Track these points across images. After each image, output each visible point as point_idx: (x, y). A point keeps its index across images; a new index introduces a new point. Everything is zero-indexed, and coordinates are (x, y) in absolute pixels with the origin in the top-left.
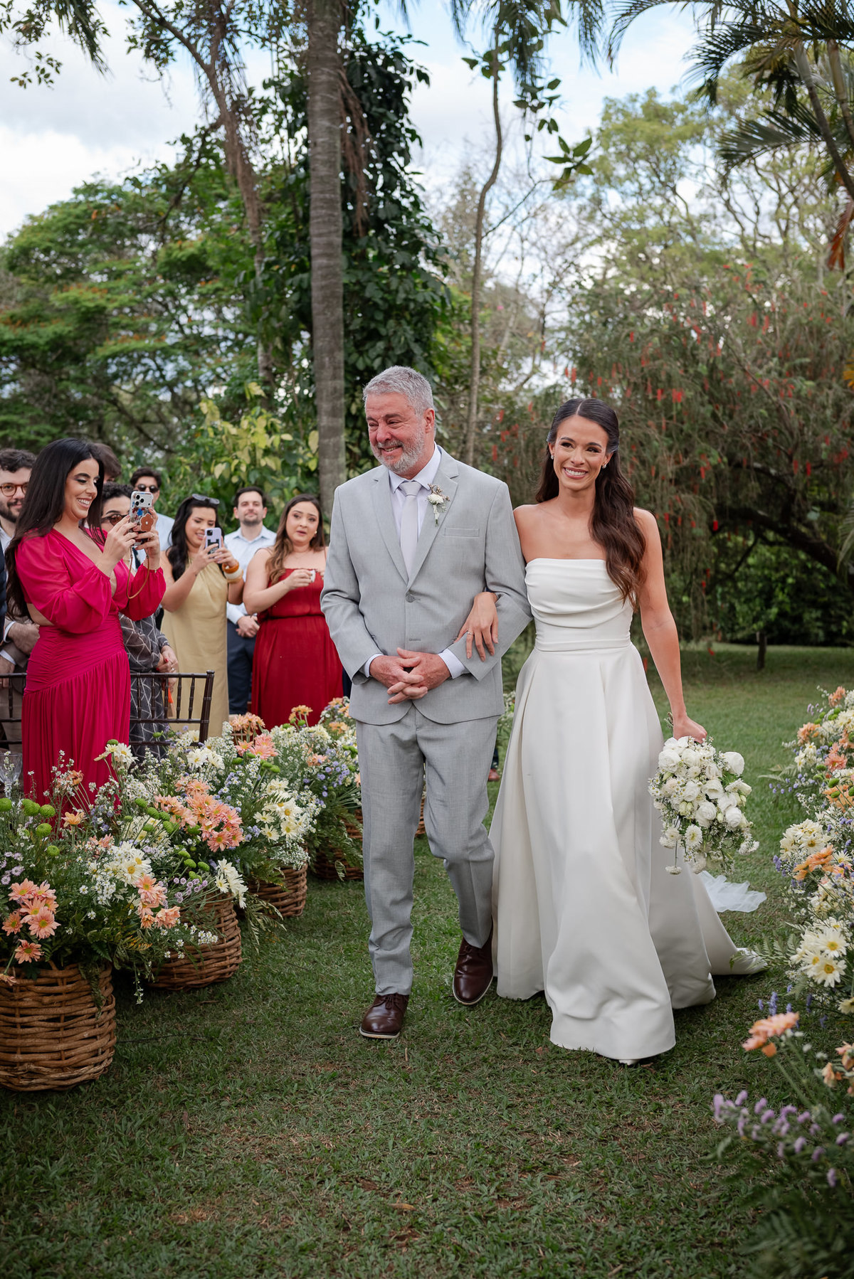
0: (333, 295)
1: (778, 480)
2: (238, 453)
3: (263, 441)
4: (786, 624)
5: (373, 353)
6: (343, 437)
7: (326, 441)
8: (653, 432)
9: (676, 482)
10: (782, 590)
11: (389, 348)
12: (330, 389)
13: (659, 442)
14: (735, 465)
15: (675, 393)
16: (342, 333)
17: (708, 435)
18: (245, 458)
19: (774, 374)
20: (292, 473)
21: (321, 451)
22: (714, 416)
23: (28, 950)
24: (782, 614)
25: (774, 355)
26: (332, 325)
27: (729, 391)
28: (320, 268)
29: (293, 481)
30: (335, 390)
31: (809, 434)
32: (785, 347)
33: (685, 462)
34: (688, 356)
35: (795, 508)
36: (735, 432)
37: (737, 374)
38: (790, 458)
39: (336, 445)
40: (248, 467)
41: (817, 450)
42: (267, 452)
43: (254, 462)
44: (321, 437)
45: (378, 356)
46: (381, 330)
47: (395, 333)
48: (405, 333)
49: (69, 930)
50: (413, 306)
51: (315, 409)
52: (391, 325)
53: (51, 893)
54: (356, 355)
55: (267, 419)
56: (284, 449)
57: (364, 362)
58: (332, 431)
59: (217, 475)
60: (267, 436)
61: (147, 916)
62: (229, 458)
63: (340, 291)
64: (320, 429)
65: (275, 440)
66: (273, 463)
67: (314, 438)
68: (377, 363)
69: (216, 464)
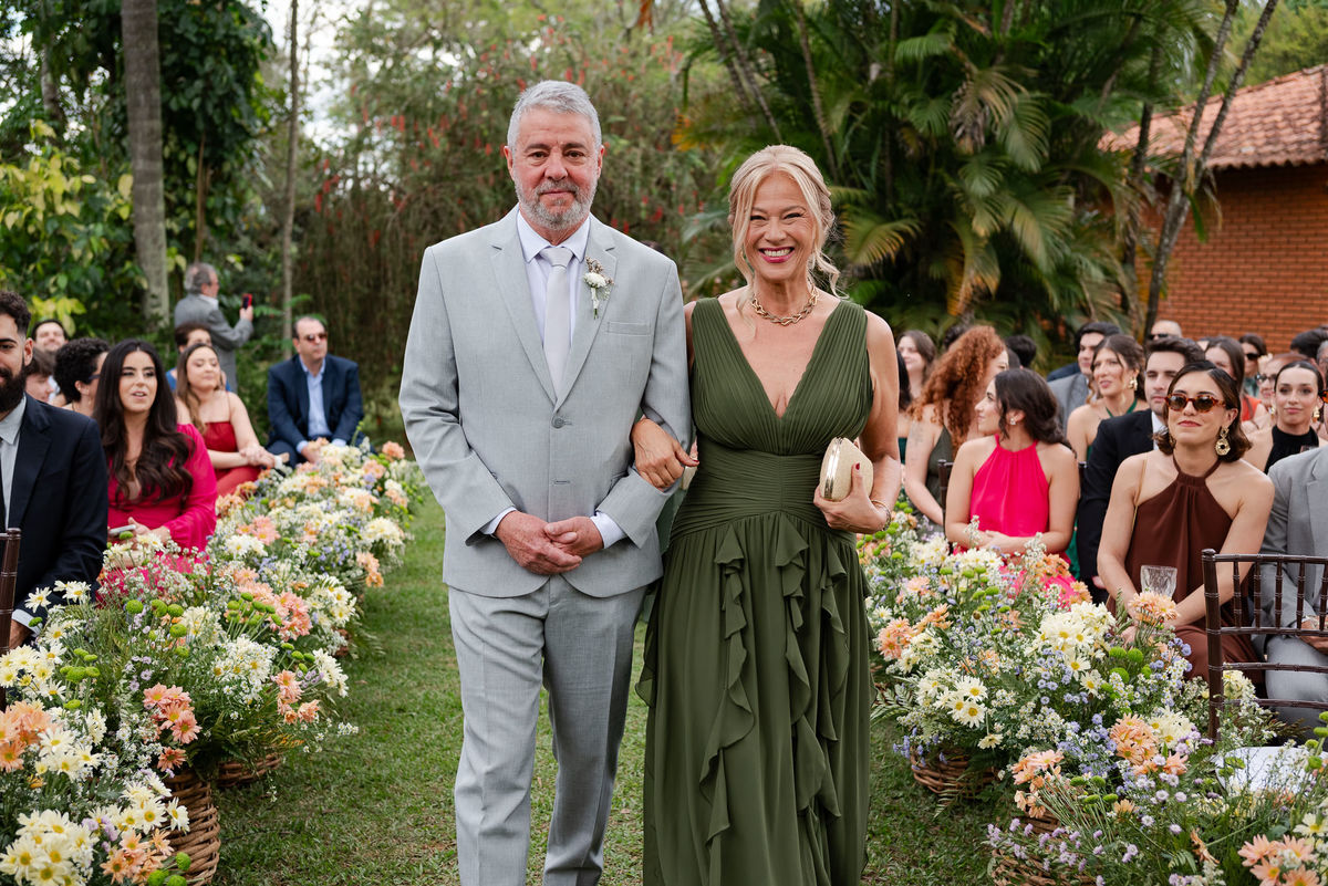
0: (148, 26)
2: (31, 199)
3: (60, 185)
5: (191, 92)
6: (160, 184)
7: (142, 187)
8: (481, 187)
11: (209, 88)
12: (147, 130)
13: (487, 197)
16: (158, 69)
18: (40, 205)
20: (97, 218)
21: (137, 196)
26: (148, 60)
29: (99, 229)
30: (152, 132)
39: (154, 191)
40: (45, 214)
41: (635, 209)
42: (66, 196)
43: (50, 208)
44: (136, 182)
45: (197, 96)
46: (198, 67)
47: (214, 72)
48: (225, 71)
49: (208, 734)
50: (233, 43)
51: (124, 151)
52: (209, 63)
53: (186, 696)
54: (168, 95)
55: (62, 159)
56: (86, 193)
57: (178, 102)
58: (150, 177)
59: (9, 224)
60: (64, 179)
61: (291, 712)
62: (20, 205)
63: (155, 22)
64: (134, 173)
65: (75, 183)
66: (74, 209)
67: (126, 183)
68: (196, 104)
69: (7, 212)
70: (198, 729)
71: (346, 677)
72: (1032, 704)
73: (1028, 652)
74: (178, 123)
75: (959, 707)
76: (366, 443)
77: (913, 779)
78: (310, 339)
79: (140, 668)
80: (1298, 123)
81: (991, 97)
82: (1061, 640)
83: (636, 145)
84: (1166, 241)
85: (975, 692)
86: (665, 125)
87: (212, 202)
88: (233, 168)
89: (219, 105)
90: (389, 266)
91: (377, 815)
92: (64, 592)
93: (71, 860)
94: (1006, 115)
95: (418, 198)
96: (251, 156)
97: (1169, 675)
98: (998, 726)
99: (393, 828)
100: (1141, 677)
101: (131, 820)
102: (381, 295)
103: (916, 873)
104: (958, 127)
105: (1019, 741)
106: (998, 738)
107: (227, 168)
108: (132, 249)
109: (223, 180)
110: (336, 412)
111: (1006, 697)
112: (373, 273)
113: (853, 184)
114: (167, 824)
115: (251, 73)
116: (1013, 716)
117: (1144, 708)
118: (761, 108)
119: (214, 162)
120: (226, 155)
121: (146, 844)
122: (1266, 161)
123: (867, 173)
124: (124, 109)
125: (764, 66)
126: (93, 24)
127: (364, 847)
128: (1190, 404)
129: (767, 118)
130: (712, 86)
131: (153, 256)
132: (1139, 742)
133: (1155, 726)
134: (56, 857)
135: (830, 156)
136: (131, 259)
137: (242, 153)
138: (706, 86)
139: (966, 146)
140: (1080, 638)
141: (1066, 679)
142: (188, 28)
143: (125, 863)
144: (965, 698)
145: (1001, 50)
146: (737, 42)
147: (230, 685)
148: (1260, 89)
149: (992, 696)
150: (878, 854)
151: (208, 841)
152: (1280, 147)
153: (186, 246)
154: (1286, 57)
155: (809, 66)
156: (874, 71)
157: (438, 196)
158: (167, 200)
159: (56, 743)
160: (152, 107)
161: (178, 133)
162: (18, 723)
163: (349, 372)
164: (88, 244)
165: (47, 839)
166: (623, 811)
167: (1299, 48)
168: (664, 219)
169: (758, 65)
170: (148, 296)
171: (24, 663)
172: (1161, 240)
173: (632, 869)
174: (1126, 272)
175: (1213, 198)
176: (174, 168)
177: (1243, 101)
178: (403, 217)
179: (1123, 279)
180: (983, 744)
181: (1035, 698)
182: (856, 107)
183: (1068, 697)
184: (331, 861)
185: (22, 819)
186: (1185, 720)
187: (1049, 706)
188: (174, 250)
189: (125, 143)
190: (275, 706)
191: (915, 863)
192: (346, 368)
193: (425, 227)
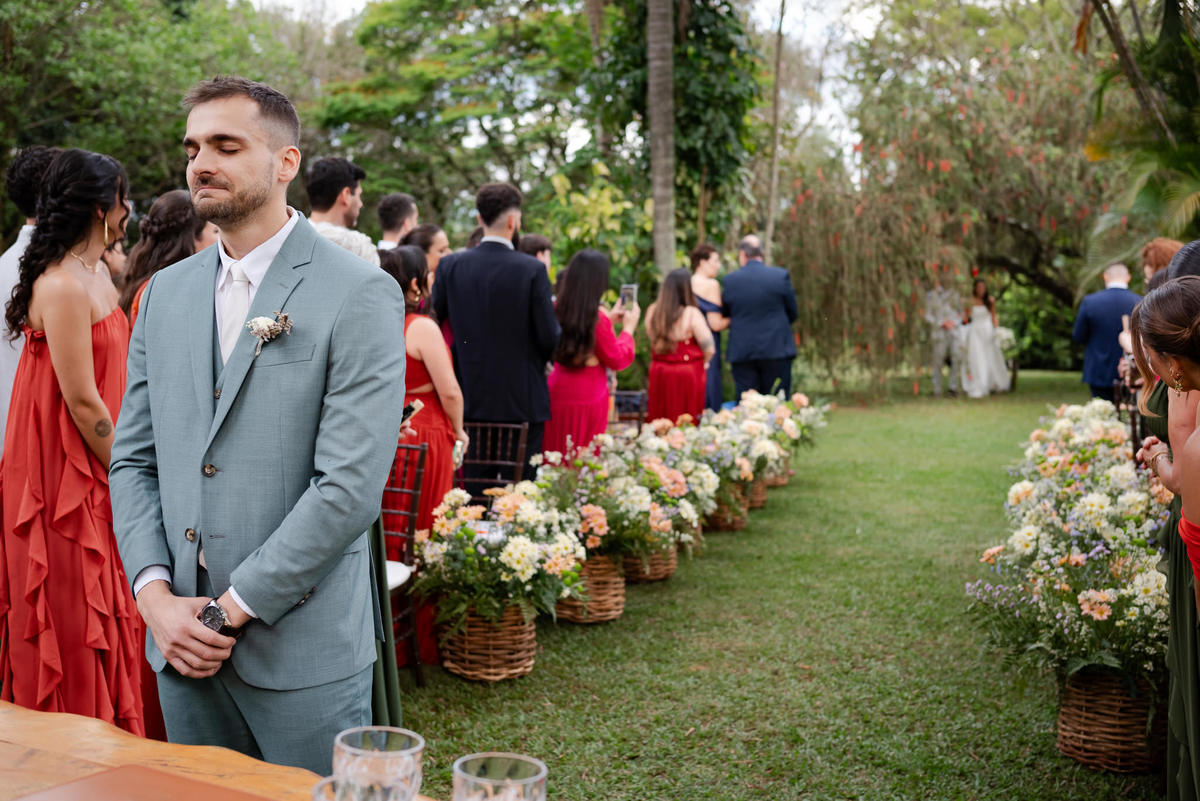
0: (666, 89)
1: (1029, 233)
2: (589, 219)
3: (610, 209)
4: (1038, 352)
5: (696, 136)
6: (672, 205)
7: (660, 207)
8: (924, 196)
9: (943, 236)
10: (1035, 322)
11: (709, 131)
12: (664, 166)
13: (928, 204)
14: (993, 220)
15: (942, 163)
16: (673, 120)
17: (970, 196)
18: (595, 223)
19: (1027, 141)
20: (630, 231)
21: (656, 216)
22: (975, 180)
23: (593, 541)
24: (1035, 344)
25: (1028, 123)
27: (988, 158)
28: (657, 68)
29: (631, 239)
30: (668, 166)
31: (1055, 193)
32: (1038, 115)
33: (951, 219)
34: (954, 131)
35: (1044, 256)
36: (993, 193)
37: (995, 143)
38: (1040, 214)
39: (668, 210)
40: (598, 229)
41: (1061, 208)
42: (613, 217)
43: (602, 225)
44: (656, 203)
45: (700, 138)
46: (702, 117)
47: (713, 120)
48: (722, 119)
50: (728, 96)
51: (649, 181)
52: (710, 113)
54: (680, 138)
55: (611, 191)
56: (625, 213)
57: (687, 143)
58: (664, 200)
59: (573, 236)
60: (612, 205)
62: (581, 223)
63: (672, 86)
64: (655, 198)
65: (618, 208)
66: (615, 225)
67: (649, 205)
68: (699, 144)
70: (608, 529)
74: (687, 158)
87: (710, 216)
88: (726, 190)
89: (717, 144)
90: (846, 261)
93: (530, 558)
96: (740, 181)
102: (838, 283)
107: (720, 190)
108: (652, 253)
109: (718, 199)
112: (833, 267)
115: (741, 117)
118: (1159, 122)
119: (712, 186)
120: (721, 180)
131: (666, 257)
134: (523, 556)
136: (650, 260)
137: (734, 178)
142: (695, 88)
143: (553, 566)
151: (616, 596)
158: (677, 216)
160: (667, 149)
161: (687, 165)
164: (624, 250)
176: (683, 192)
188: (681, 252)
189: (650, 175)
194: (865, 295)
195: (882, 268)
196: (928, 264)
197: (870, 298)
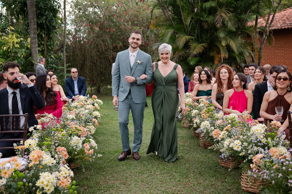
0: (33, 5)
2: (9, 44)
3: (16, 40)
5: (43, 19)
6: (37, 40)
7: (33, 40)
8: (107, 38)
9: (113, 50)
11: (47, 18)
12: (33, 28)
13: (109, 41)
14: (124, 46)
15: (111, 29)
16: (36, 14)
18: (12, 45)
20: (24, 48)
21: (31, 43)
26: (33, 12)
27: (121, 29)
29: (24, 50)
30: (35, 28)
33: (114, 45)
39: (35, 41)
40: (12, 47)
42: (17, 43)
43: (14, 46)
44: (31, 39)
45: (44, 20)
46: (44, 13)
47: (48, 14)
48: (50, 14)
49: (70, 157)
50: (52, 8)
51: (28, 32)
52: (47, 12)
53: (65, 149)
54: (38, 20)
55: (16, 35)
56: (21, 42)
57: (40, 21)
58: (34, 38)
59: (4, 49)
60: (16, 39)
61: (88, 152)
62: (7, 45)
63: (35, 3)
64: (31, 37)
65: (19, 40)
67: (29, 40)
68: (44, 21)
69: (4, 47)
70: (68, 156)
71: (97, 145)
72: (251, 146)
73: (249, 134)
74: (40, 26)
75: (235, 147)
76: (88, 95)
77: (219, 164)
78: (74, 72)
79: (55, 143)
80: (290, 19)
81: (223, 15)
82: (257, 131)
83: (141, 28)
84: (262, 46)
85: (239, 143)
86: (147, 24)
87: (48, 43)
88: (52, 36)
89: (49, 22)
90: (87, 57)
91: (103, 175)
92: (36, 127)
93: (52, 182)
94: (227, 19)
95: (93, 41)
96: (56, 33)
97: (282, 138)
98: (244, 151)
99: (107, 178)
100: (275, 139)
101: (62, 174)
102: (85, 63)
103: (224, 184)
104: (216, 22)
105: (248, 154)
106: (244, 153)
107: (51, 36)
108: (30, 55)
109: (50, 38)
110: (81, 89)
111: (245, 144)
112: (84, 58)
113: (191, 36)
114: (69, 175)
115: (56, 14)
116: (247, 148)
117: (276, 146)
118: (170, 19)
119: (48, 35)
120: (51, 33)
121: (66, 179)
122: (283, 28)
123: (195, 33)
124: (28, 23)
125: (170, 10)
126: (20, 4)
127: (102, 182)
128: (282, 79)
129: (172, 21)
130: (157, 15)
131: (36, 56)
132: (275, 153)
133: (278, 150)
134: (49, 182)
135: (186, 29)
136: (31, 57)
137: (54, 32)
138: (156, 15)
139: (218, 26)
140: (261, 131)
141: (258, 140)
142: (41, 5)
143: (62, 183)
144: (237, 145)
145: (224, 4)
146: (165, 4)
147: (75, 146)
148: (280, 12)
149: (242, 144)
150: (215, 180)
152: (286, 25)
153: (42, 53)
154: (285, 5)
155: (181, 9)
156: (196, 10)
157: (98, 41)
158: (38, 43)
159: (46, 158)
160: (34, 23)
161: (40, 28)
162: (37, 154)
163: (83, 80)
164: (22, 53)
165: (47, 178)
166: (157, 173)
167: (287, 3)
168: (148, 45)
169: (169, 10)
170: (35, 65)
171: (30, 142)
172: (261, 46)
173: (162, 185)
174: (253, 53)
175: (272, 36)
176: (39, 36)
177: (277, 15)
178: (90, 45)
179: (252, 55)
180: (240, 155)
181: (252, 144)
182: (192, 18)
183: (259, 144)
184: (95, 185)
185: (41, 174)
186: (285, 148)
187: (255, 146)
188: (40, 54)
190: (84, 151)
191: (223, 182)
192: (83, 79)
193: (95, 48)
194: (93, 66)
195: (97, 58)
196: (110, 57)
197: (94, 67)
